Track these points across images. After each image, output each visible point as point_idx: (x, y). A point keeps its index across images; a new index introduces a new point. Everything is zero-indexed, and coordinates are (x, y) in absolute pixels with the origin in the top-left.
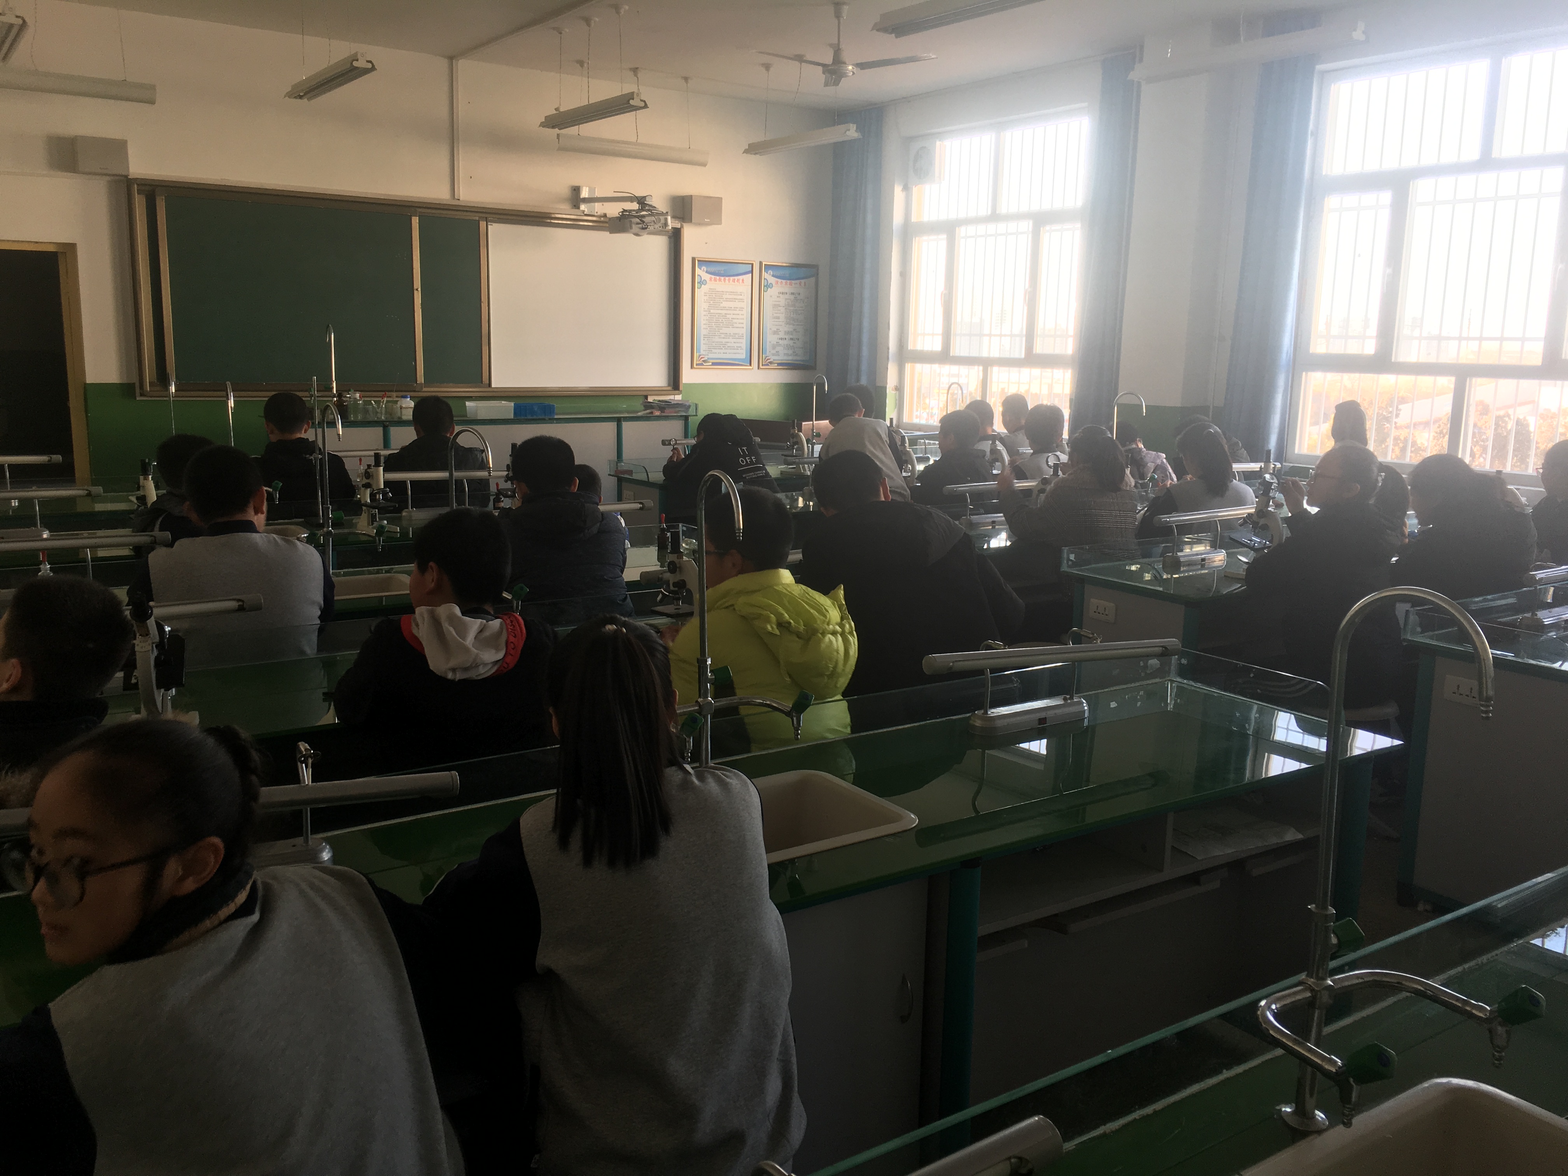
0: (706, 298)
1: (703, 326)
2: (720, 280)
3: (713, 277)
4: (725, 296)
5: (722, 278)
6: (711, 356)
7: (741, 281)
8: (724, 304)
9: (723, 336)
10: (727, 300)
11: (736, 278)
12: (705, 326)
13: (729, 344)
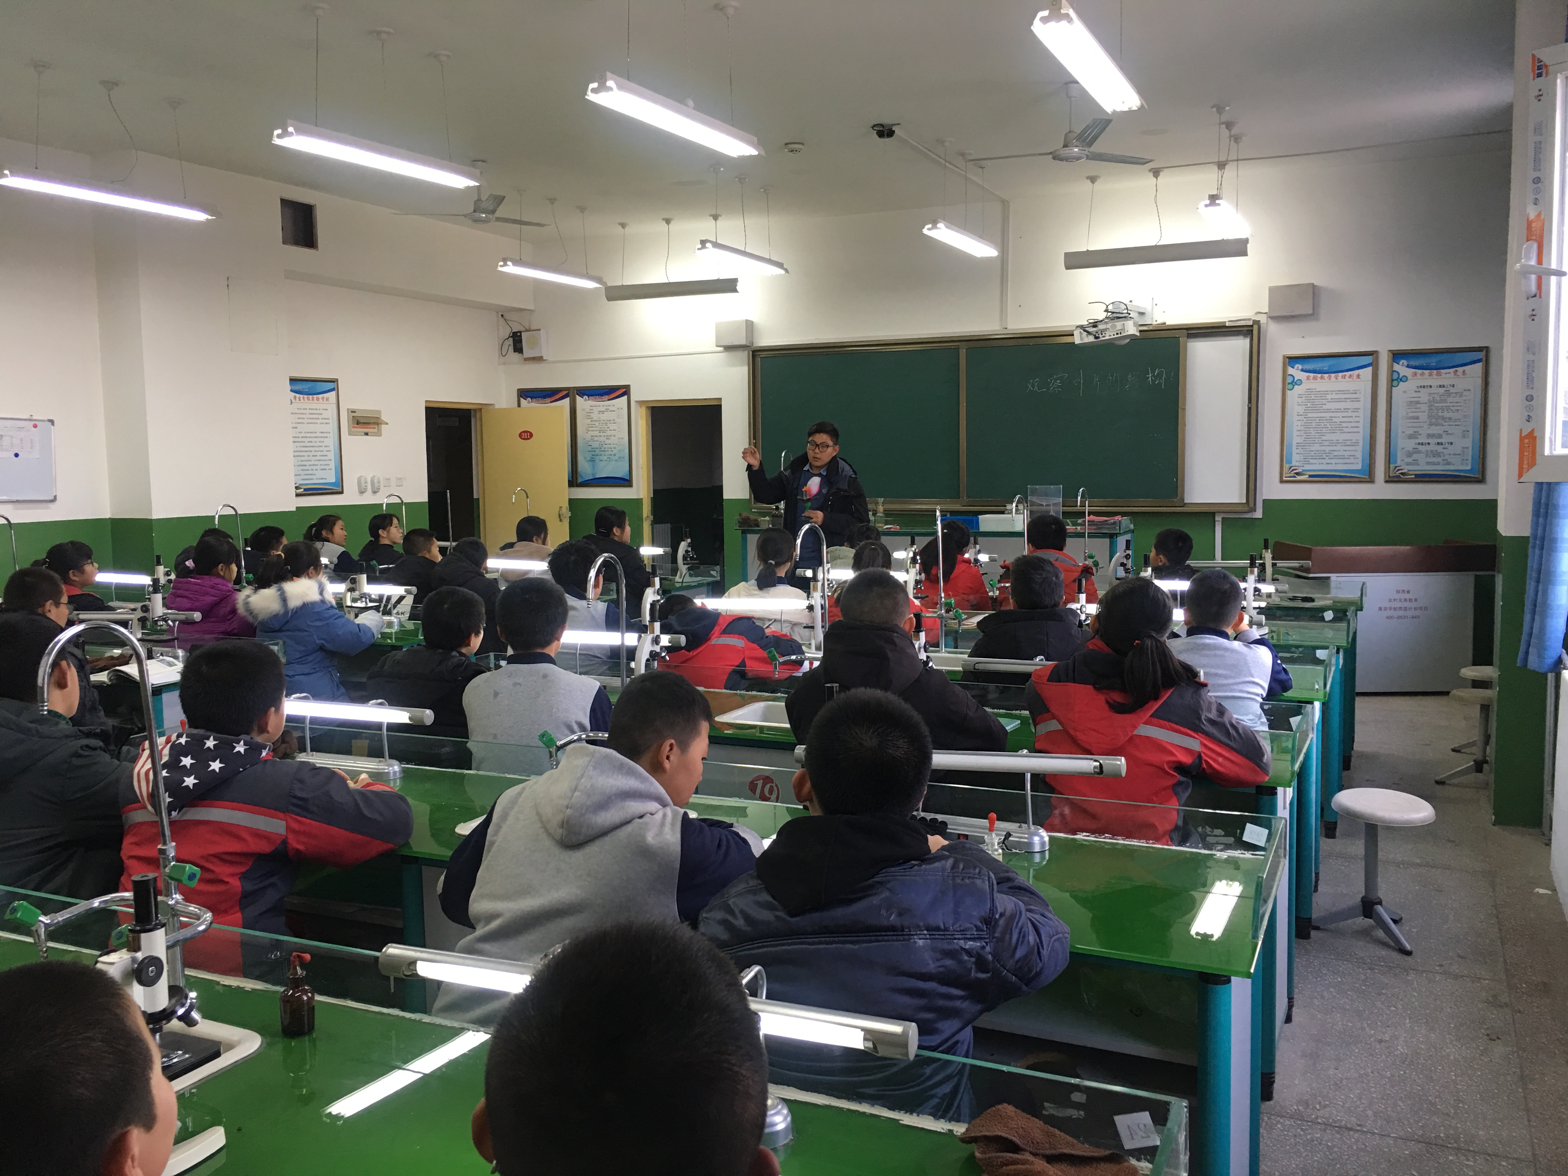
0: (1300, 400)
1: (1295, 433)
2: (1322, 378)
3: (1312, 375)
4: (1329, 397)
5: (1326, 376)
6: (1307, 467)
7: (1355, 377)
8: (1329, 406)
9: (1327, 443)
10: (1333, 400)
11: (1348, 374)
12: (1299, 433)
13: (1336, 453)
